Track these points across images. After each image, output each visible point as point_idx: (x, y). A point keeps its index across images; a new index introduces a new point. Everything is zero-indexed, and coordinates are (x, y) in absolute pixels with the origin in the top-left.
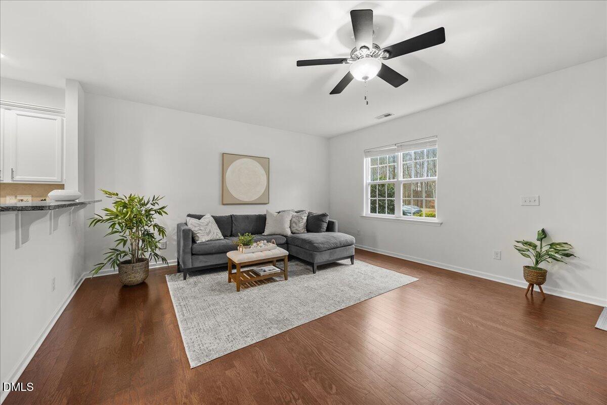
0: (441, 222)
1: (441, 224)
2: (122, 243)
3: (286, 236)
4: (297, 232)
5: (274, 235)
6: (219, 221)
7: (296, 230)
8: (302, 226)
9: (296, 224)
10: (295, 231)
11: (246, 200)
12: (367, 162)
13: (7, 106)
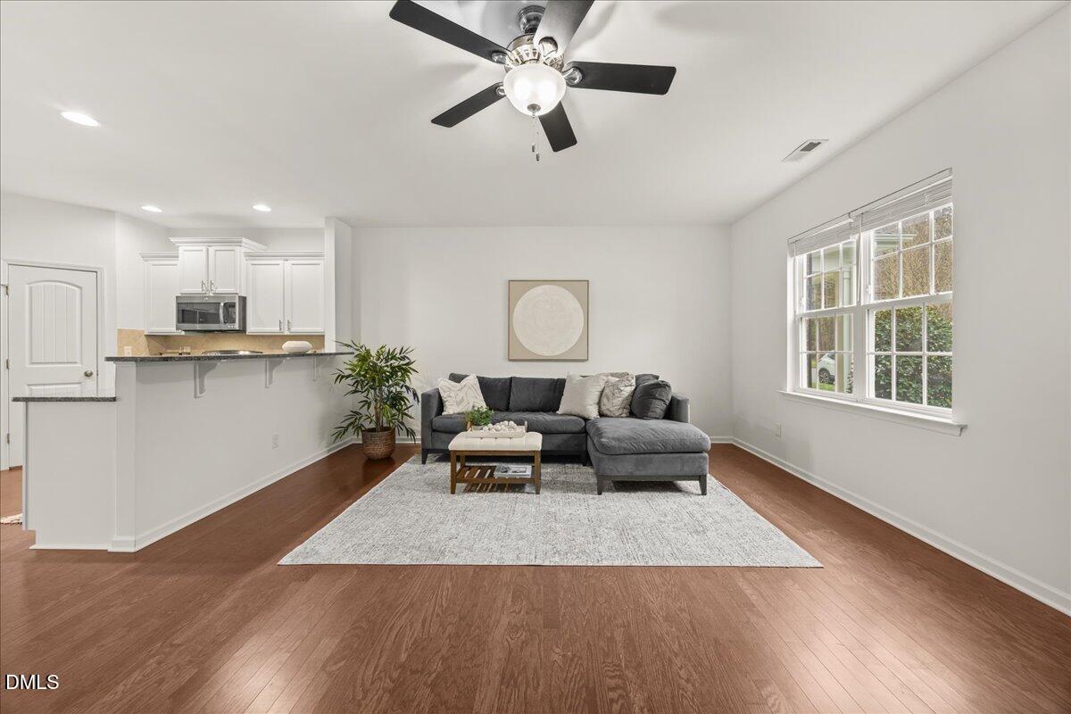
0: (963, 423)
1: (962, 428)
2: (366, 406)
3: (586, 420)
4: (609, 414)
5: (572, 415)
6: (486, 386)
7: (608, 409)
8: (619, 403)
9: (608, 399)
10: (606, 412)
11: (546, 353)
12: (796, 266)
13: (286, 257)
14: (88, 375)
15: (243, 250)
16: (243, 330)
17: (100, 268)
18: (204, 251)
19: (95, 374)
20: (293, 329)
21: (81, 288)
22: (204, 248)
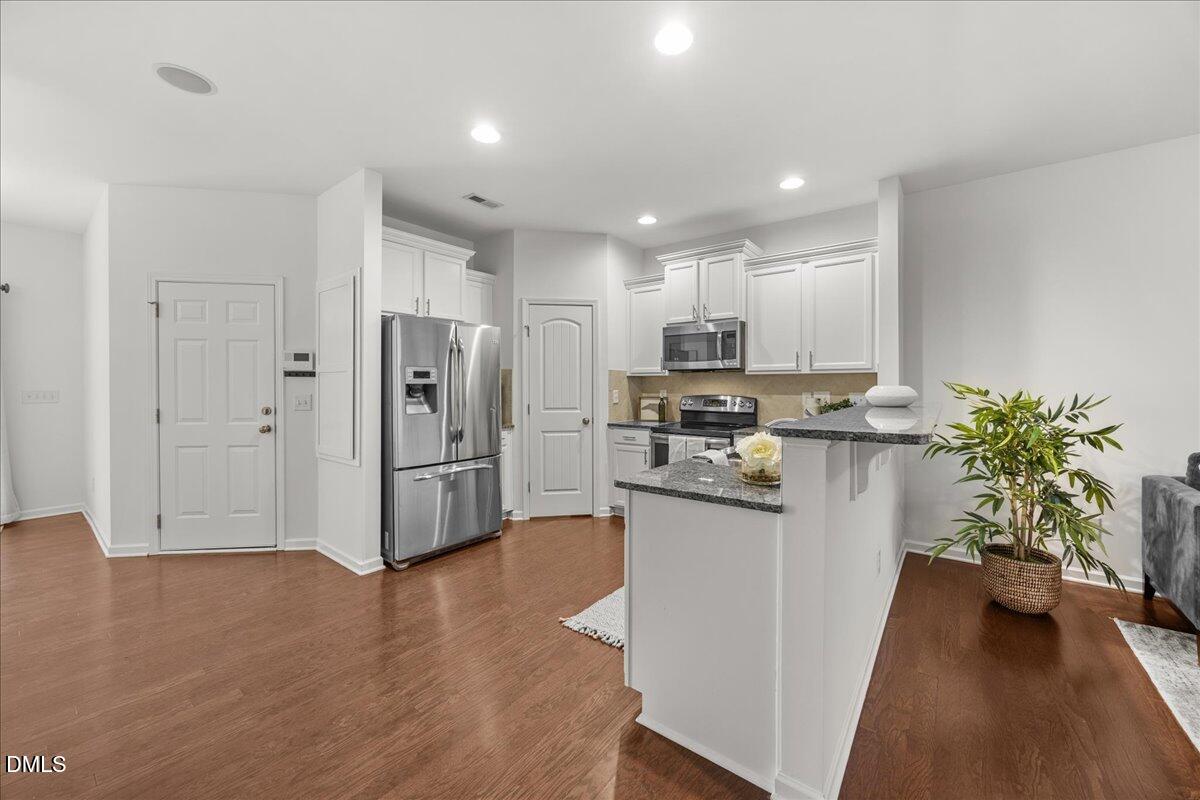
2: (991, 504)
13: (804, 258)
14: (585, 422)
15: (744, 257)
16: (742, 370)
17: (595, 301)
18: (695, 267)
19: (590, 422)
20: (817, 365)
21: (579, 324)
22: (695, 263)
